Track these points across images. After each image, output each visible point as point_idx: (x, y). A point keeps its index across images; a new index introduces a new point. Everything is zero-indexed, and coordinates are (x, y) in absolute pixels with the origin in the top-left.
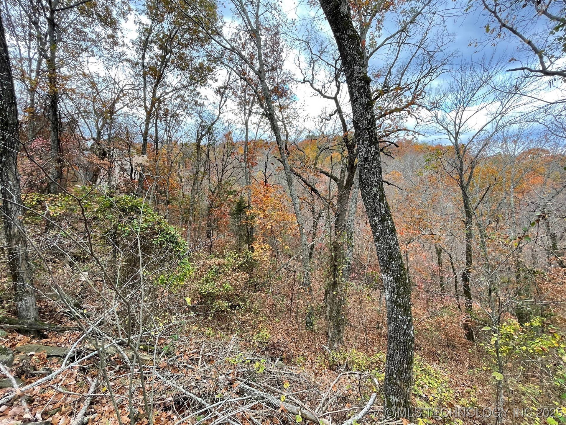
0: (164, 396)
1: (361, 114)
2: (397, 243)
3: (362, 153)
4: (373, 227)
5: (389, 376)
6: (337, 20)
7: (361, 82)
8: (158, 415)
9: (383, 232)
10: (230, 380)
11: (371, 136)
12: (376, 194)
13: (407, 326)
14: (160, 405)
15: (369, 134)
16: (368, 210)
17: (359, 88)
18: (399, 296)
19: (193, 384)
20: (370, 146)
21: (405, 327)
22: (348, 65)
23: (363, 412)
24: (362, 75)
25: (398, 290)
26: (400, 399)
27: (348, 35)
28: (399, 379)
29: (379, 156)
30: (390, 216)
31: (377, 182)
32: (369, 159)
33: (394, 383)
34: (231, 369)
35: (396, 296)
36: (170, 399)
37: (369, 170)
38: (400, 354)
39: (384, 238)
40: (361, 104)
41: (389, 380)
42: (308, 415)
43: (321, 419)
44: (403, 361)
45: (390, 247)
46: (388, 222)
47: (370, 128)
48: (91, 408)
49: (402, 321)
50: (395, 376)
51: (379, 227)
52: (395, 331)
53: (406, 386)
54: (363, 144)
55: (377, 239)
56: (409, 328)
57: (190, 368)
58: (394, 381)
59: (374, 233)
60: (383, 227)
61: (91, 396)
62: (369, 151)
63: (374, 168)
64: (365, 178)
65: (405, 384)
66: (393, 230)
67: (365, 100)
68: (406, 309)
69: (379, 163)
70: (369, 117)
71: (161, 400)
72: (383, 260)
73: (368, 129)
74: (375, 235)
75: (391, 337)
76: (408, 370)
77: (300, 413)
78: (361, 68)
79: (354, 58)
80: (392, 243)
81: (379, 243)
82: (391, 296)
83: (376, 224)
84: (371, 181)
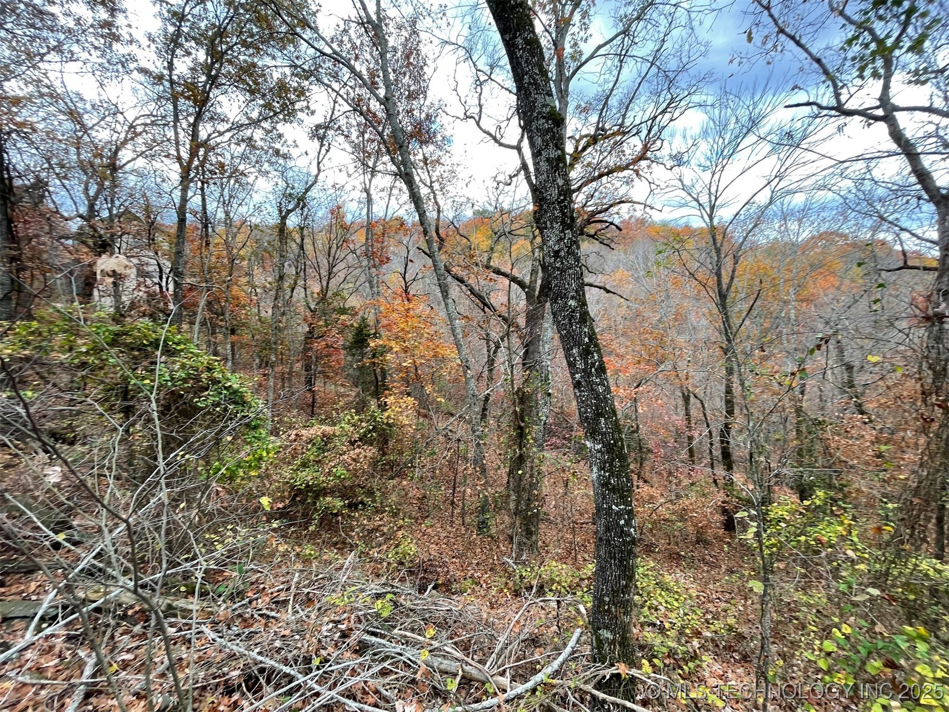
0: (225, 669)
1: (548, 177)
2: (608, 389)
3: (551, 243)
4: (571, 365)
5: (599, 600)
6: (506, 12)
7: (547, 122)
8: (213, 702)
9: (587, 373)
10: (342, 631)
11: (564, 214)
12: (573, 311)
13: (625, 520)
14: (218, 685)
15: (561, 211)
16: (562, 338)
17: (543, 132)
18: (612, 474)
19: (278, 644)
20: (562, 231)
21: (622, 522)
22: (526, 91)
23: (561, 659)
24: (548, 110)
25: (611, 465)
26: (615, 635)
27: (525, 39)
28: (613, 604)
29: (578, 247)
30: (596, 345)
31: (576, 292)
32: (562, 254)
33: (606, 611)
34: (345, 612)
35: (607, 474)
36: (237, 673)
37: (563, 271)
38: (615, 565)
39: (590, 384)
40: (548, 160)
41: (599, 607)
42: (474, 673)
43: (495, 678)
44: (619, 575)
45: (597, 397)
46: (593, 357)
47: (562, 201)
48: (86, 705)
49: (617, 513)
50: (607, 599)
51: (580, 365)
52: (608, 529)
53: (624, 614)
54: (552, 227)
55: (577, 385)
56: (628, 523)
57: (273, 617)
58: (606, 608)
59: (572, 375)
60: (586, 363)
61: (87, 684)
62: (561, 239)
63: (570, 268)
64: (556, 285)
65: (622, 611)
66: (602, 369)
67: (554, 154)
68: (624, 493)
69: (578, 259)
70: (560, 182)
71: (219, 676)
72: (587, 418)
73: (559, 203)
74: (574, 379)
75: (601, 539)
76: (626, 589)
77: (460, 672)
78: (547, 97)
79: (534, 79)
80: (601, 389)
81: (580, 391)
82: (600, 475)
83: (575, 360)
84: (566, 289)
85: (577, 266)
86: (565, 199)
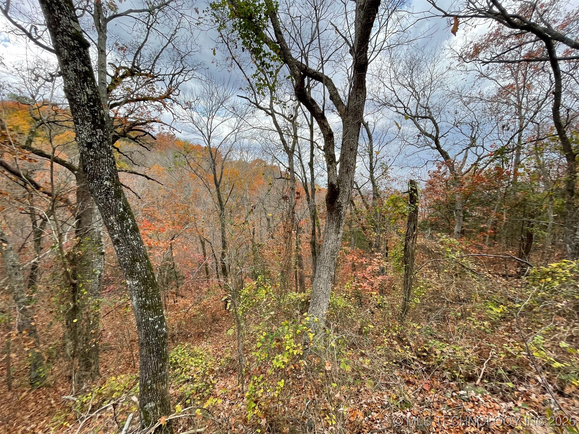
1: (77, 84)
2: (141, 243)
3: (83, 136)
4: (110, 229)
5: (144, 386)
7: (73, 40)
9: (123, 233)
11: (94, 116)
12: (109, 189)
15: (91, 113)
16: (100, 209)
18: (147, 298)
20: (94, 129)
21: (157, 326)
24: (73, 31)
25: (146, 292)
26: (156, 402)
28: (154, 382)
30: (130, 213)
31: (110, 175)
32: (95, 146)
33: (149, 390)
35: (144, 299)
37: (96, 159)
39: (126, 240)
44: (157, 362)
46: (128, 221)
47: (91, 106)
49: (152, 322)
51: (117, 228)
53: (162, 384)
54: (84, 124)
55: (116, 242)
56: (161, 326)
58: (149, 388)
59: (111, 235)
60: (122, 226)
62: (93, 135)
63: (103, 158)
64: (91, 169)
65: (160, 383)
66: (135, 230)
67: (81, 68)
68: (156, 308)
69: (110, 152)
70: (90, 92)
72: (125, 264)
73: (88, 106)
74: (113, 238)
75: (142, 344)
76: (162, 368)
78: (72, 21)
80: (135, 243)
81: (118, 247)
82: (138, 301)
83: (113, 224)
84: (100, 173)
85: (110, 157)
86: (94, 106)
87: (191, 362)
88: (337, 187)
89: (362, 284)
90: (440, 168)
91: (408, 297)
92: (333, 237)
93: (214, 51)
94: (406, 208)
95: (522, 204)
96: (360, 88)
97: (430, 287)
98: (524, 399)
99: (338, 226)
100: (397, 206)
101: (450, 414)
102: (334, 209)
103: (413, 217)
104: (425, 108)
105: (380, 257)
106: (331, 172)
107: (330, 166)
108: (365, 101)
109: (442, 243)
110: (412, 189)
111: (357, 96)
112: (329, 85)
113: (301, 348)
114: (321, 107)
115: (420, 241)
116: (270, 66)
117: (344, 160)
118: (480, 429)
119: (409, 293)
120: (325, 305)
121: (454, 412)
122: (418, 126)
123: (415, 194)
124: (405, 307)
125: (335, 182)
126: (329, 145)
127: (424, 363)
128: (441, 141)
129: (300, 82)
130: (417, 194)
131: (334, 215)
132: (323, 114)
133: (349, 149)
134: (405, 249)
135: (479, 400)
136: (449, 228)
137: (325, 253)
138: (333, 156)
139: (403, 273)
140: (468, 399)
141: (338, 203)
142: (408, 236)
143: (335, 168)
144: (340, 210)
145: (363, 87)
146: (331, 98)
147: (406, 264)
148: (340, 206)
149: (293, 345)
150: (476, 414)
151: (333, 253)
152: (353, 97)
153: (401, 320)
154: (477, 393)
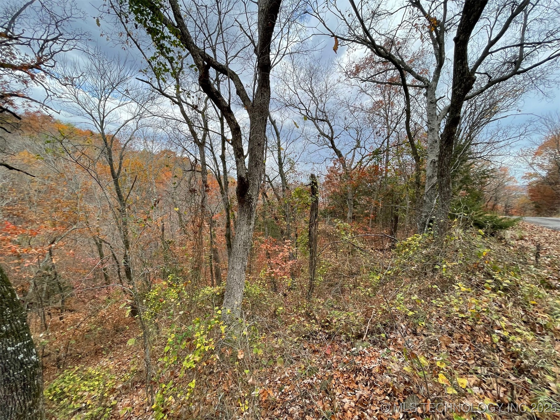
13: (24, 353)
21: (21, 356)
38: (18, 395)
44: (24, 400)
49: (13, 352)
52: (5, 370)
56: (28, 354)
68: (19, 333)
87: (84, 388)
88: (246, 180)
89: (274, 270)
90: (335, 164)
91: (313, 277)
92: (245, 228)
93: (98, 21)
94: (309, 199)
95: (391, 194)
96: (264, 87)
97: (330, 265)
98: (394, 344)
99: (250, 218)
100: (301, 197)
101: (345, 369)
102: (245, 201)
103: (314, 206)
104: (323, 112)
105: (290, 244)
106: (240, 165)
107: (239, 160)
108: (269, 99)
109: (338, 228)
110: (313, 182)
111: (262, 94)
112: (236, 80)
113: (213, 343)
114: (227, 101)
115: (321, 227)
116: (170, 51)
117: (253, 154)
118: (366, 376)
119: (314, 273)
120: (239, 296)
121: (348, 367)
122: (318, 128)
123: (315, 187)
124: (311, 286)
125: (244, 175)
126: (237, 139)
127: (327, 331)
128: (336, 142)
129: (204, 73)
130: (317, 186)
131: (245, 207)
132: (229, 108)
133: (257, 144)
134: (310, 234)
135: (365, 352)
136: (343, 215)
137: (238, 245)
138: (241, 150)
139: (308, 256)
140: (358, 353)
141: (248, 195)
142: (312, 224)
143: (243, 162)
144: (251, 202)
145: (267, 86)
146: (238, 93)
147: (310, 248)
148: (250, 198)
149: (204, 341)
150: (362, 364)
151: (245, 244)
152: (259, 95)
153: (309, 297)
154: (363, 348)
